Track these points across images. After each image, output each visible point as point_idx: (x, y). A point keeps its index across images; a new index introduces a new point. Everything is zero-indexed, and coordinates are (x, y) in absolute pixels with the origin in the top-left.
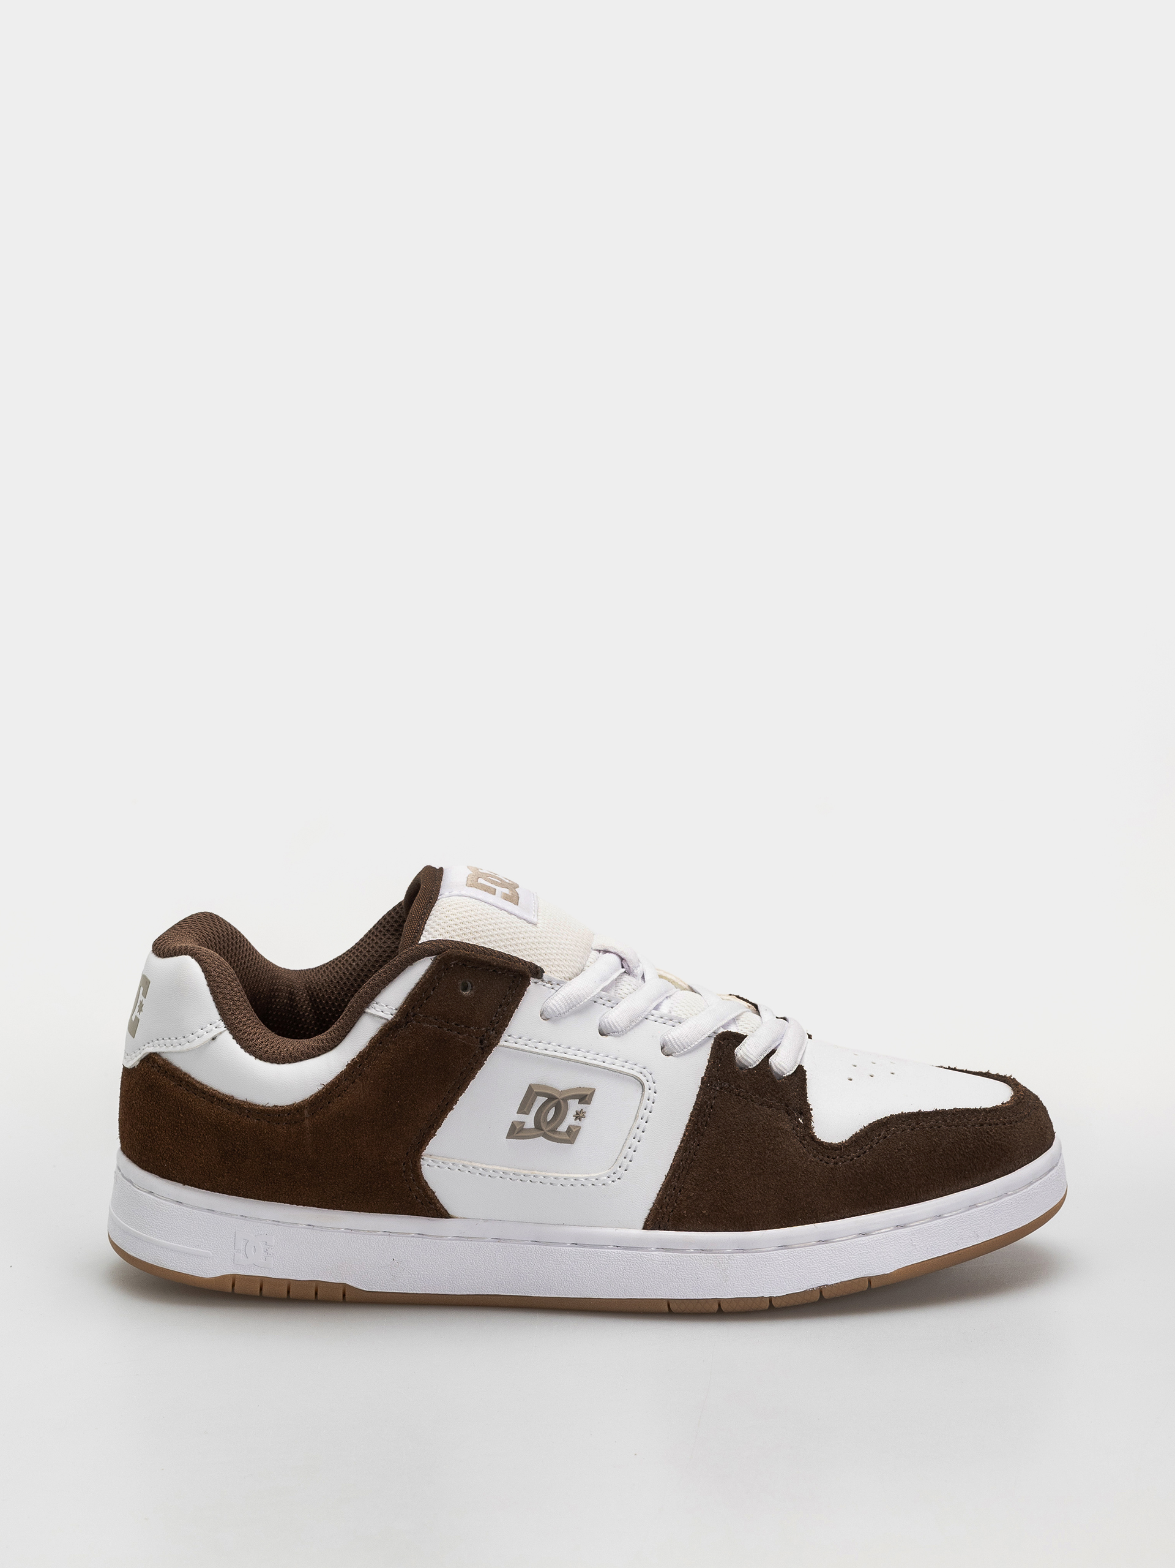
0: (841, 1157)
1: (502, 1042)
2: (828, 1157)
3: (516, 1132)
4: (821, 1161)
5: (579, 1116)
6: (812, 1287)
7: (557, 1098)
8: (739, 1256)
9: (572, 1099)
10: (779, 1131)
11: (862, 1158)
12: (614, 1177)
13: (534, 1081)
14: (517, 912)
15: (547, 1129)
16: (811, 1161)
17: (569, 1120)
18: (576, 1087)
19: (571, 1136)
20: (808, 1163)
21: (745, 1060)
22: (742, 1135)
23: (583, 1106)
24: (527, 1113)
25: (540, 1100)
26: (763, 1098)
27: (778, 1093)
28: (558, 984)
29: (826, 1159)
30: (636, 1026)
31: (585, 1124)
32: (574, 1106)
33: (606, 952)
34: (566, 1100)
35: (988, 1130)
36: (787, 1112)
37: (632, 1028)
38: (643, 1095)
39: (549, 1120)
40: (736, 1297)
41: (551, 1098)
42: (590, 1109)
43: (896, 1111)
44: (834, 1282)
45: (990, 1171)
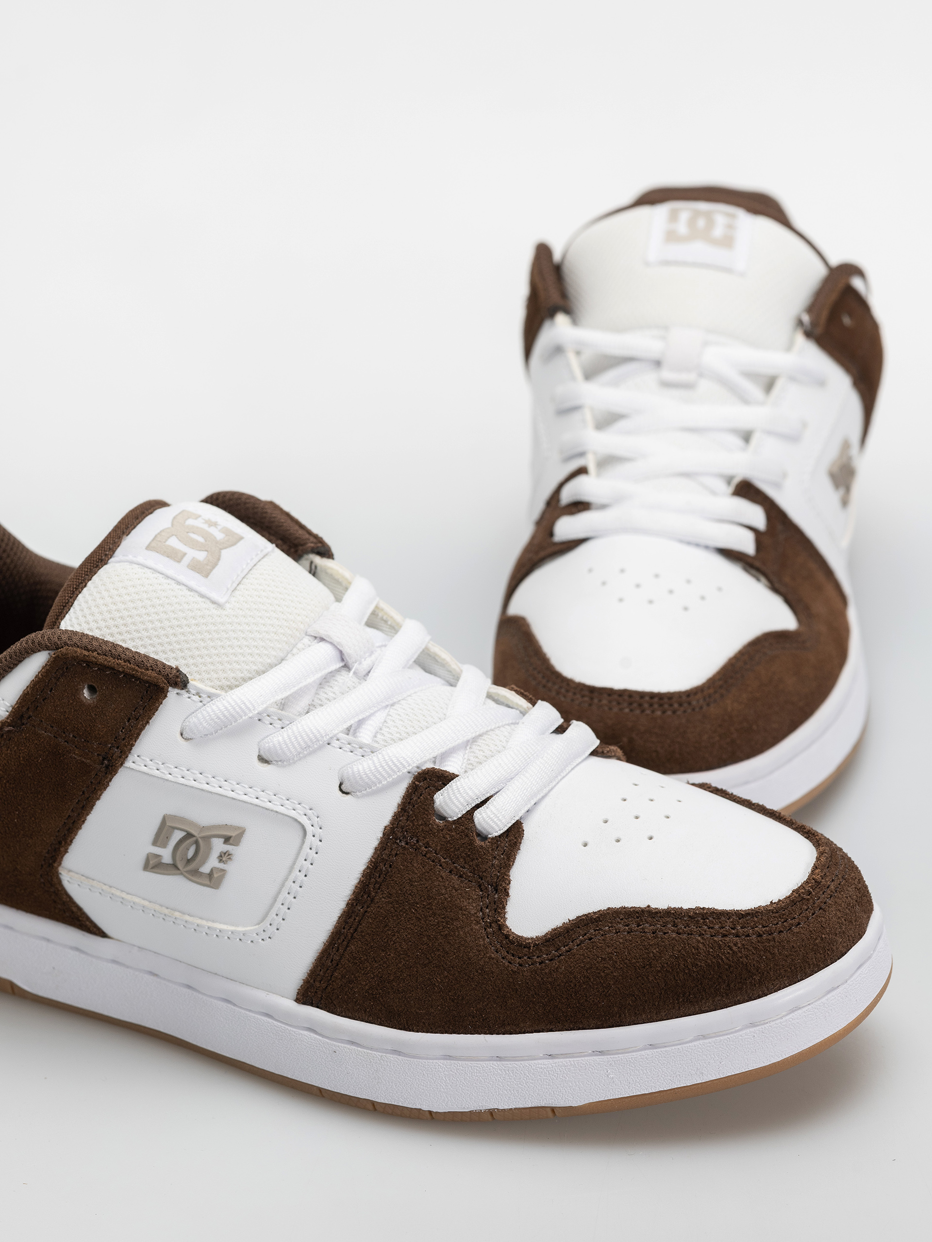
0: (529, 958)
1: (129, 763)
2: (513, 955)
3: (153, 865)
4: (503, 958)
5: (224, 857)
6: (478, 1108)
7: (194, 836)
8: (392, 1057)
9: (215, 837)
10: (460, 912)
11: (555, 963)
12: (265, 936)
13: (171, 810)
14: (203, 590)
15: (185, 870)
16: (490, 958)
17: (212, 863)
18: (221, 823)
19: (213, 880)
20: (487, 960)
21: (445, 810)
22: (416, 910)
23: (227, 848)
24: (164, 845)
25: (178, 835)
26: (454, 863)
27: (473, 860)
28: (209, 697)
29: (510, 957)
30: (310, 754)
31: (231, 868)
32: (218, 845)
33: (322, 639)
34: (207, 839)
35: (732, 945)
36: (480, 886)
37: (305, 757)
38: (303, 842)
39: (189, 857)
40: (390, 1103)
41: (189, 835)
42: (238, 852)
43: (616, 904)
44: (506, 1107)
45: (727, 995)
